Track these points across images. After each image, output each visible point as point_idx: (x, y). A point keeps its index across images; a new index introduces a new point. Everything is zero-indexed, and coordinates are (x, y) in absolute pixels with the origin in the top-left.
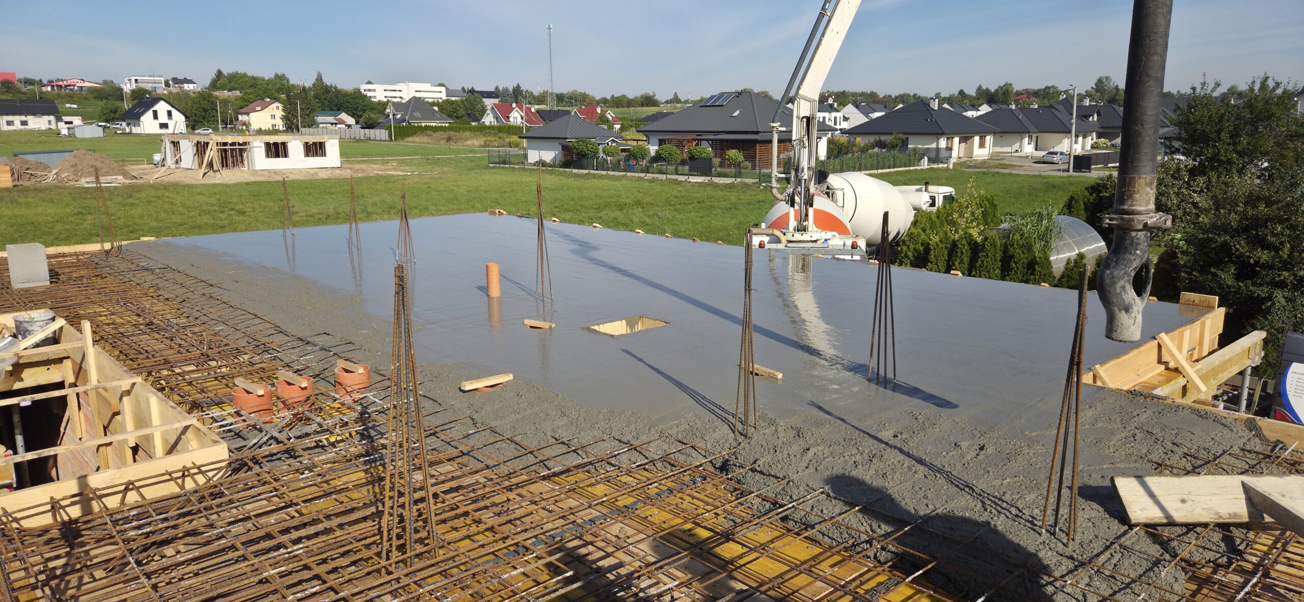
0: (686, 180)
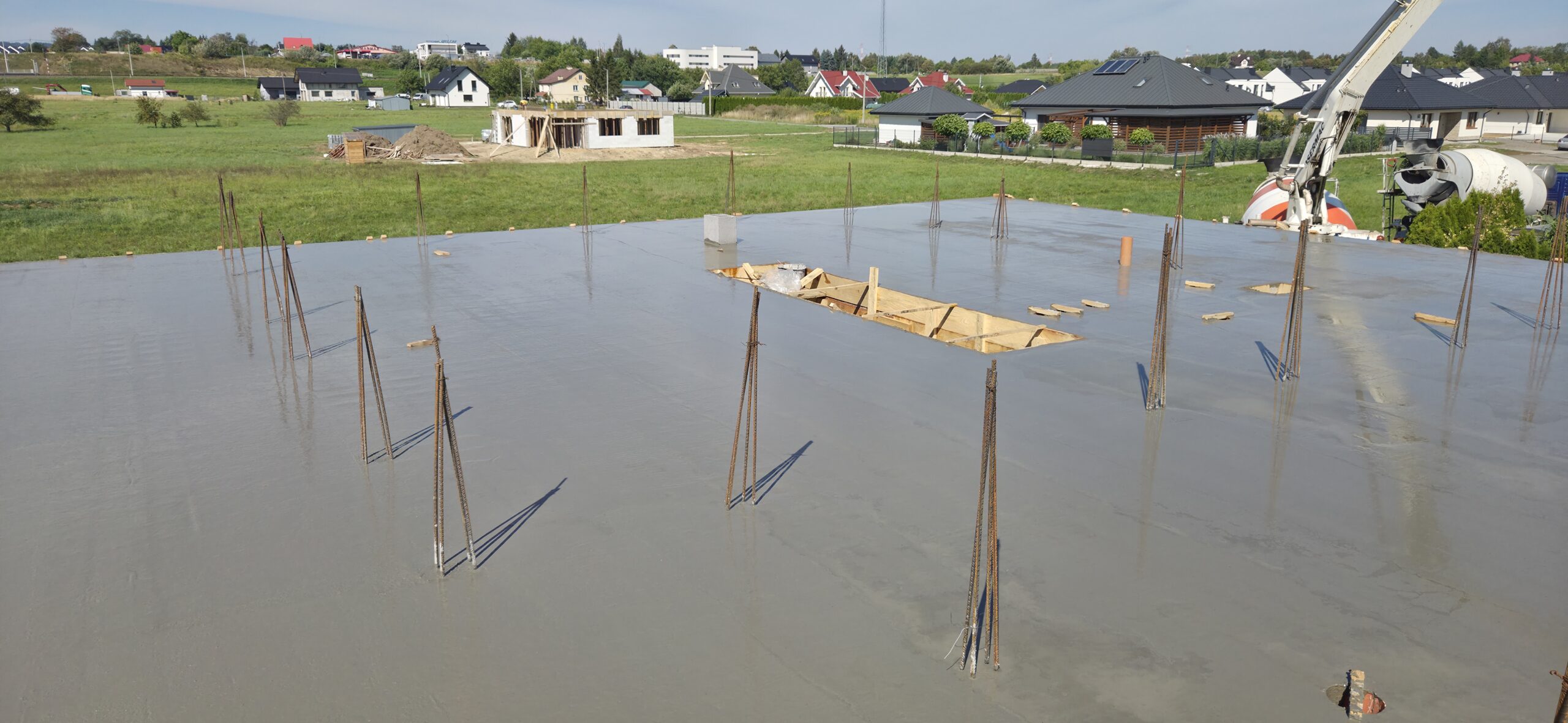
0: (1078, 166)
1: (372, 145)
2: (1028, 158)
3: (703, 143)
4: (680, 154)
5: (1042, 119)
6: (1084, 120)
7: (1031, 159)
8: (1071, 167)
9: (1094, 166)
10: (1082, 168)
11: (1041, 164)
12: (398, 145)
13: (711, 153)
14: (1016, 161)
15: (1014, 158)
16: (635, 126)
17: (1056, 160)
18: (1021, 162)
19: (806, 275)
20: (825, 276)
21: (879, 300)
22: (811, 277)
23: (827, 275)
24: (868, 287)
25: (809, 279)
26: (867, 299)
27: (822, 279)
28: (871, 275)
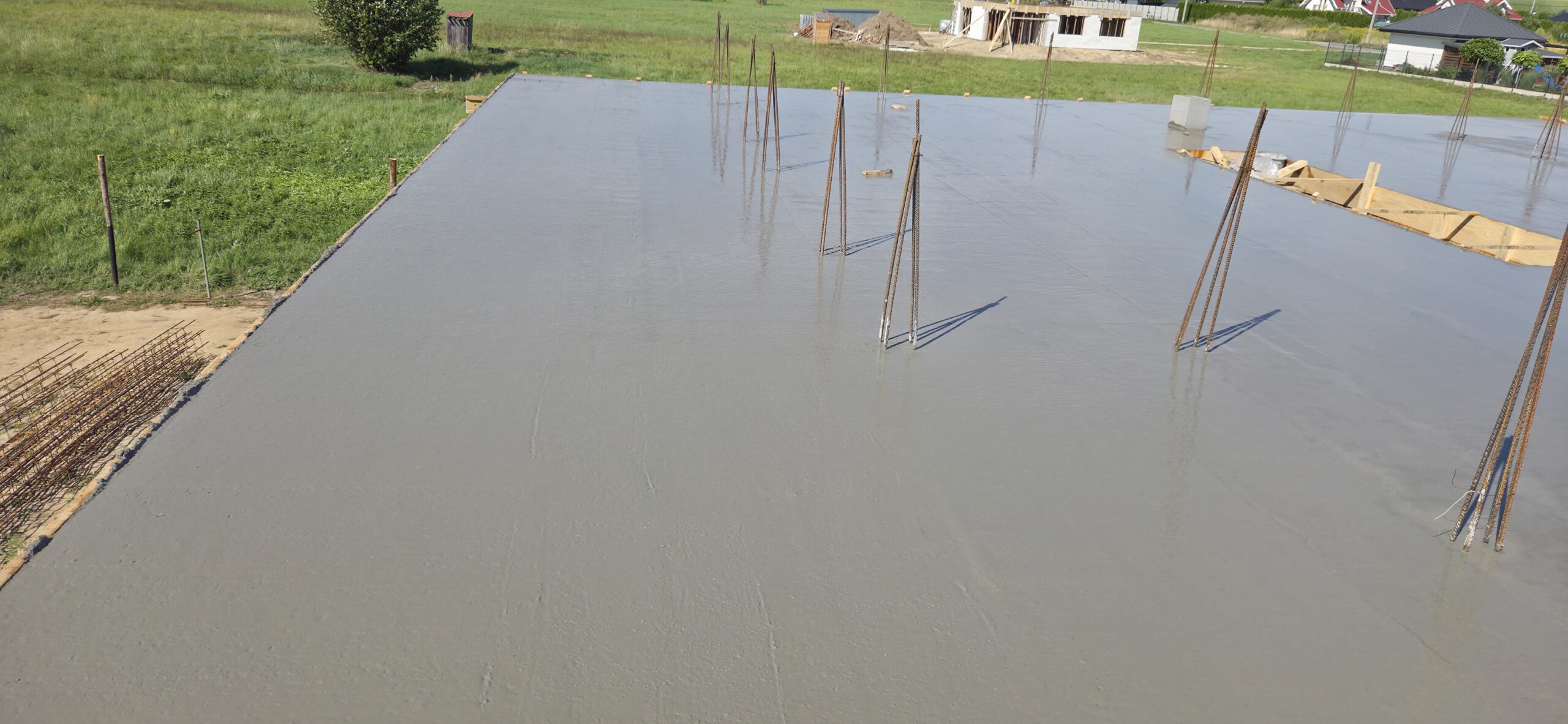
1: (838, 27)
3: (1169, 50)
4: (1142, 59)
12: (861, 29)
13: (1176, 61)
16: (1098, 25)
20: (1309, 170)
21: (1373, 201)
23: (1312, 169)
24: (1361, 185)
26: (1358, 199)
27: (1305, 173)
28: (1369, 171)
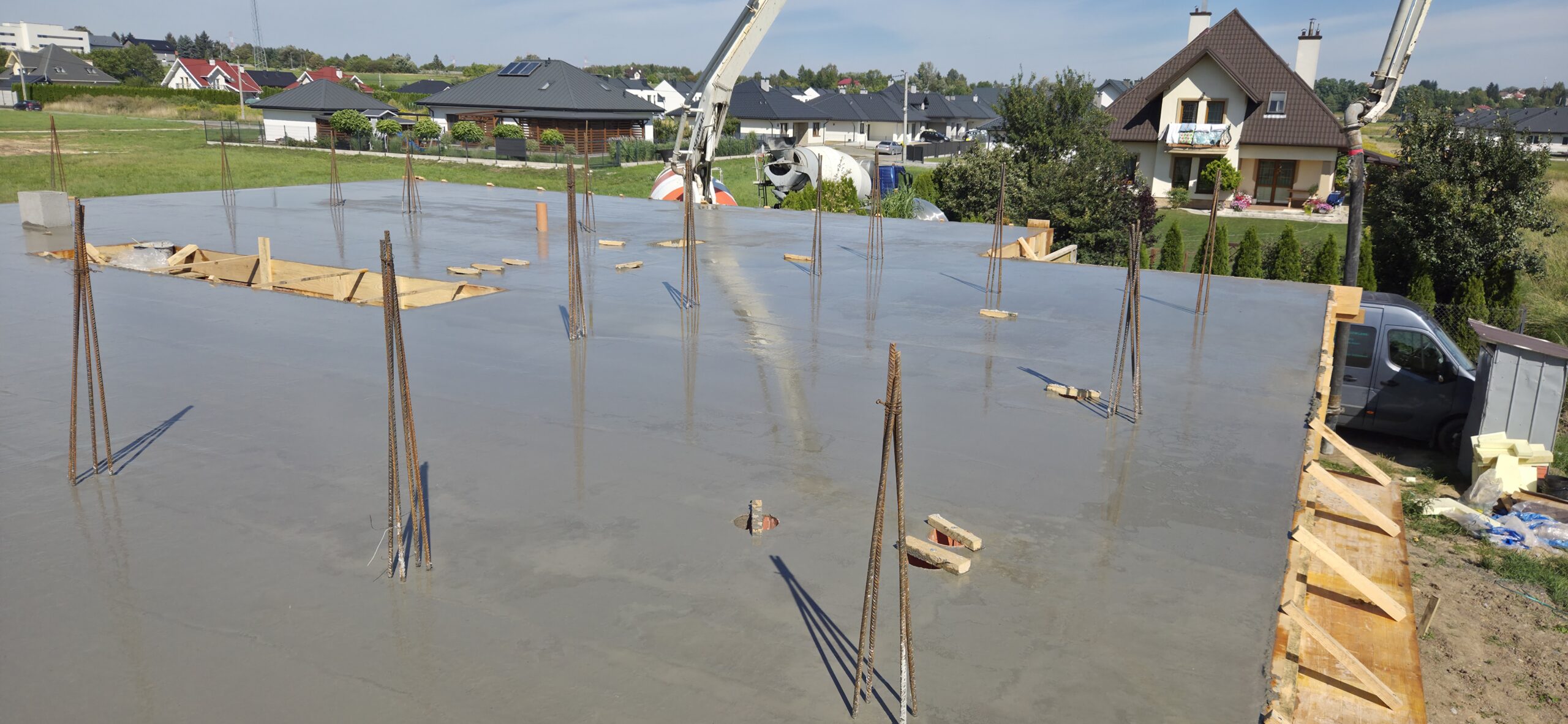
0: (494, 165)
2: (442, 158)
5: (451, 119)
6: (495, 121)
7: (445, 159)
8: (487, 167)
9: (510, 166)
10: (499, 167)
11: (456, 164)
13: (32, 150)
14: (429, 160)
15: (427, 157)
17: (470, 160)
18: (434, 162)
19: (174, 253)
20: (201, 253)
21: (274, 274)
22: (181, 254)
23: (204, 252)
24: (258, 260)
25: (180, 256)
26: (259, 274)
27: (198, 256)
28: (260, 246)
